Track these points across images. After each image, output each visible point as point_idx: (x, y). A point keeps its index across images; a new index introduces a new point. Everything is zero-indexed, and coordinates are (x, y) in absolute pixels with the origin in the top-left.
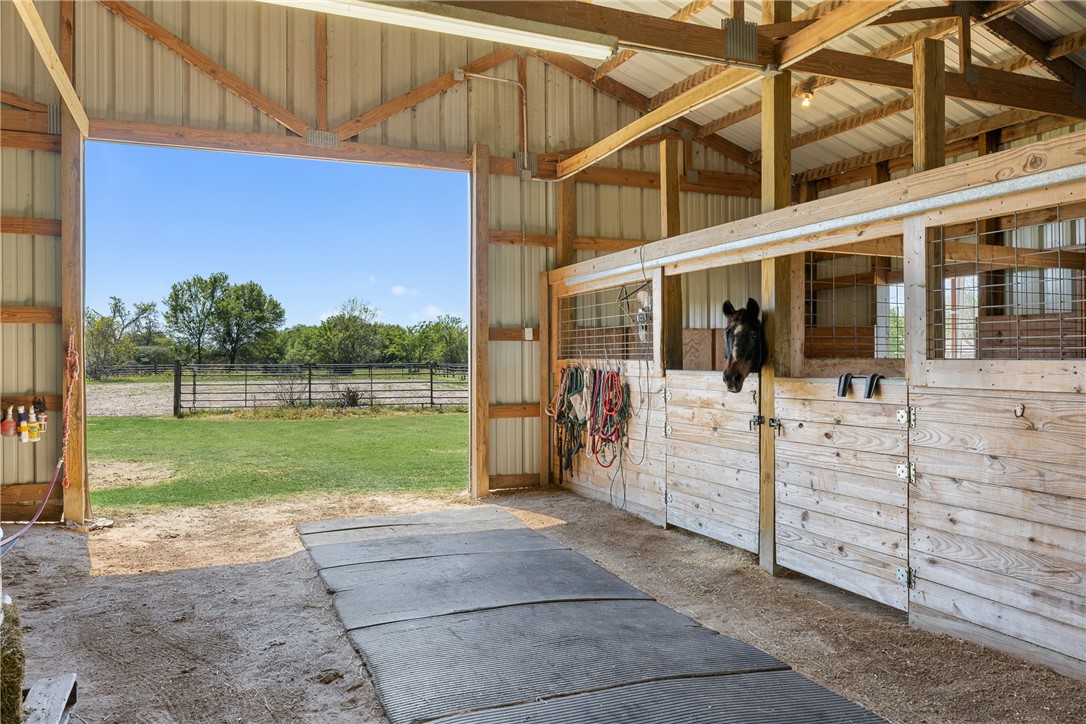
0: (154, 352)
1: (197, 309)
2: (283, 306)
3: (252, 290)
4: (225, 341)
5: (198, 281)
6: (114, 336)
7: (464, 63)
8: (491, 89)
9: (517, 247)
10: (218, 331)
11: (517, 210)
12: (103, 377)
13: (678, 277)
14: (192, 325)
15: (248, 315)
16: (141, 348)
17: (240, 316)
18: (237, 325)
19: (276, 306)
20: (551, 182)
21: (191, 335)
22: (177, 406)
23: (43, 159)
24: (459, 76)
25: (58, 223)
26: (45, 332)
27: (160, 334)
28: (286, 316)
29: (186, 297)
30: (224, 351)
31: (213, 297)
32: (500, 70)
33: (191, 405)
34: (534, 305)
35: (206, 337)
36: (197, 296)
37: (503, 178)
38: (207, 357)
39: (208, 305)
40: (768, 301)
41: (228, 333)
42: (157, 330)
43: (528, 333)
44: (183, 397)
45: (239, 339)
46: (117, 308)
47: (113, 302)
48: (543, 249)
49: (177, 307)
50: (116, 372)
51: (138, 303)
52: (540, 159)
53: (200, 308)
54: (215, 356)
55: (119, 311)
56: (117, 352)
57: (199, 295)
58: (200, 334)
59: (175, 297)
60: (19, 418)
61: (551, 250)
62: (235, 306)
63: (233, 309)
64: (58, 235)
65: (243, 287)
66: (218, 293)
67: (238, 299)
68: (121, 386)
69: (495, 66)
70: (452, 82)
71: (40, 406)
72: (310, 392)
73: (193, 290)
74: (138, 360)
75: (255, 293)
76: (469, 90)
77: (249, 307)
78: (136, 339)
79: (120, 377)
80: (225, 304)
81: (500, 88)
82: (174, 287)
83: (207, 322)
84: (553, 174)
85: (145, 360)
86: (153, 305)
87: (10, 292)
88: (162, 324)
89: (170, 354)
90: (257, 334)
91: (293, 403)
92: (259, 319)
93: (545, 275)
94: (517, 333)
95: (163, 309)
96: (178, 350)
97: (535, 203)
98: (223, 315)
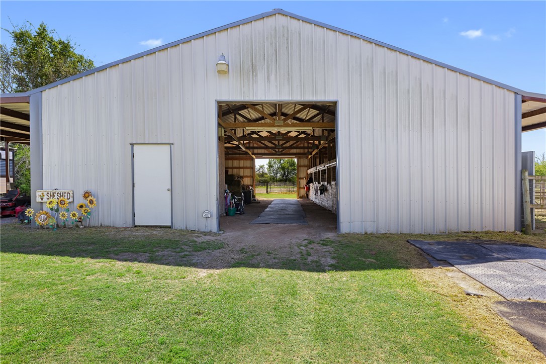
0: (264, 180)
1: (276, 166)
4: (284, 176)
9: (303, 168)
10: (282, 173)
11: (303, 163)
14: (274, 171)
15: (290, 168)
16: (261, 178)
17: (288, 168)
18: (287, 171)
21: (274, 174)
22: (267, 191)
23: (251, 161)
26: (252, 179)
27: (266, 174)
29: (273, 163)
30: (283, 179)
31: (280, 162)
33: (270, 191)
34: (305, 175)
35: (278, 175)
36: (276, 162)
37: (301, 159)
39: (279, 165)
41: (285, 174)
45: (288, 176)
48: (307, 168)
49: (270, 166)
51: (260, 165)
59: (270, 163)
64: (253, 169)
66: (282, 161)
71: (251, 186)
74: (260, 182)
77: (291, 166)
78: (260, 175)
82: (270, 160)
83: (279, 170)
84: (308, 158)
85: (262, 182)
86: (264, 165)
87: (249, 175)
88: (266, 171)
89: (269, 180)
90: (293, 174)
91: (289, 191)
92: (294, 170)
93: (307, 171)
94: (303, 179)
95: (266, 166)
96: (270, 179)
97: (305, 162)
98: (283, 168)
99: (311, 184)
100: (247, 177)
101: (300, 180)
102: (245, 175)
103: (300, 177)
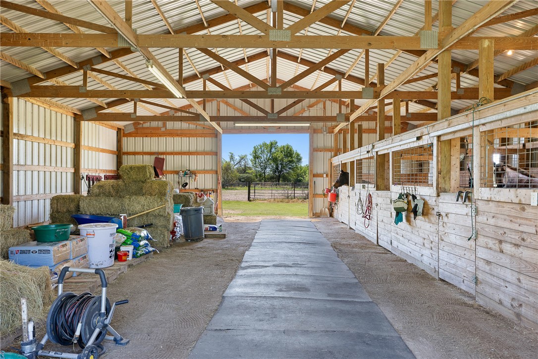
0: (246, 177)
1: (264, 157)
2: (301, 156)
3: (288, 148)
4: (275, 172)
5: (265, 144)
6: (231, 169)
7: (308, 105)
8: (316, 111)
9: (322, 153)
10: (273, 167)
11: (323, 143)
12: (226, 187)
13: (346, 163)
14: (262, 164)
15: (286, 160)
16: (241, 175)
17: (282, 160)
18: (281, 164)
19: (298, 155)
20: (333, 134)
21: (262, 169)
22: (249, 198)
23: (214, 139)
24: (306, 109)
25: (217, 153)
26: (214, 176)
27: (250, 168)
28: (303, 160)
29: (260, 152)
30: (275, 176)
31: (271, 151)
32: (318, 105)
33: (253, 197)
34: (327, 168)
35: (268, 170)
36: (264, 151)
37: (319, 134)
38: (268, 179)
39: (269, 155)
40: (349, 171)
41: (277, 168)
42: (249, 166)
43: (325, 175)
44: (251, 194)
45: (281, 171)
46: (232, 158)
47: (230, 155)
48: (330, 153)
49: (256, 157)
50: (232, 185)
51: (240, 155)
52: (329, 128)
53: (265, 156)
54: (271, 179)
55: (233, 159)
56: (232, 177)
57: (265, 151)
58: (265, 169)
59: (255, 152)
60: (210, 194)
61: (332, 153)
62: (280, 155)
63: (279, 157)
64: (217, 155)
65: (284, 147)
66: (273, 150)
67: (281, 152)
68: (233, 191)
69: (317, 104)
70: (305, 111)
71: (214, 192)
72: (294, 193)
73: (262, 148)
74: (240, 180)
75: (289, 149)
76: (310, 112)
77: (286, 156)
78: (239, 171)
79: (233, 188)
80: (276, 154)
81: (318, 111)
82: (255, 147)
83: (268, 163)
84: (333, 132)
85: (242, 180)
86: (246, 156)
87: (208, 167)
88: (250, 164)
89: (253, 177)
90: (290, 168)
91: (288, 197)
92: (291, 162)
93: (330, 160)
94: (320, 176)
95: (250, 158)
96: (256, 176)
97: (328, 140)
98: (275, 160)
99: (343, 189)
100: (205, 172)
101: (315, 179)
102: (201, 167)
103: (315, 172)
